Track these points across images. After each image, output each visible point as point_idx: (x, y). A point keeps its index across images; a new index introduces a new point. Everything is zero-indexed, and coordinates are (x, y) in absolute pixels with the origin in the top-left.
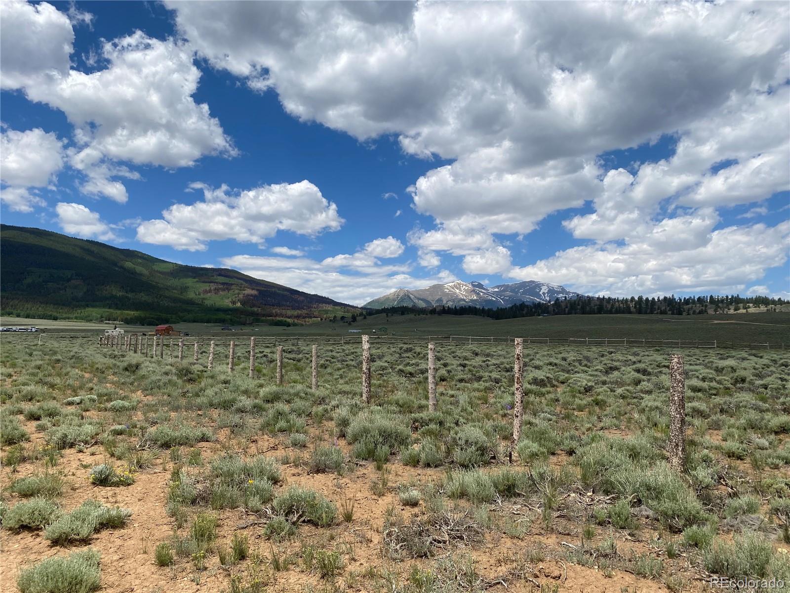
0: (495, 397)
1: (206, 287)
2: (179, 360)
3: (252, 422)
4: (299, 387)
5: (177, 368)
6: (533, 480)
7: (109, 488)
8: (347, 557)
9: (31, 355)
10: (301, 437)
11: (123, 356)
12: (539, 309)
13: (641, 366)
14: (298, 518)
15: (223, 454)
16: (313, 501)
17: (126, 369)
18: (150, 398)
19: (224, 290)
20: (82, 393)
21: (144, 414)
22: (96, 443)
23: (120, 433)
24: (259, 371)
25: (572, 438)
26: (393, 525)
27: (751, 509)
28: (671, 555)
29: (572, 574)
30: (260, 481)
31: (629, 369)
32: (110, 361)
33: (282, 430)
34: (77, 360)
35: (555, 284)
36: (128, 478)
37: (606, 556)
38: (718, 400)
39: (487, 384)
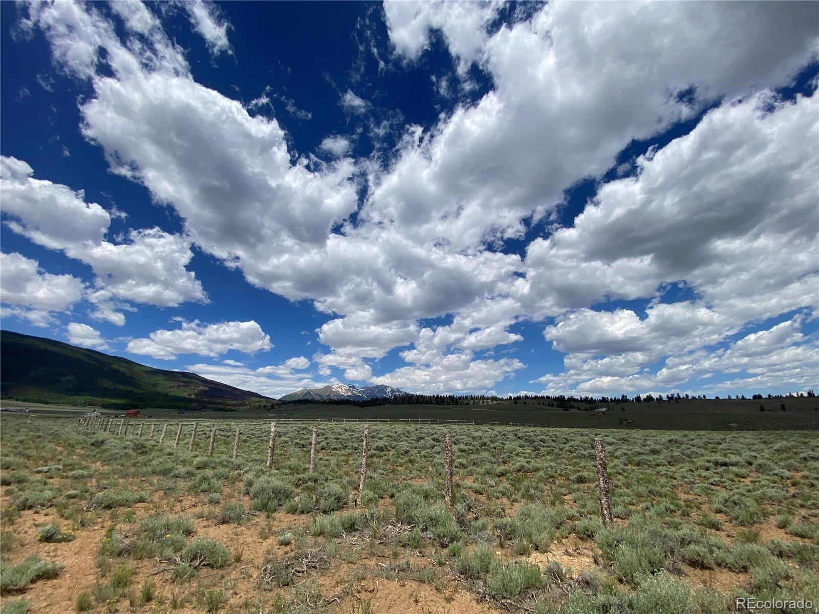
0: (353, 460)
1: (172, 383)
2: (138, 437)
3: (182, 484)
4: (224, 457)
5: (134, 444)
6: (367, 519)
7: (52, 544)
8: (231, 592)
9: (18, 431)
10: (216, 496)
11: (94, 434)
12: (385, 401)
13: (436, 436)
14: (200, 563)
15: (153, 512)
16: (213, 548)
17: (93, 444)
18: (106, 467)
19: (184, 386)
20: (50, 463)
21: (97, 481)
22: (51, 506)
23: (73, 497)
24: (198, 445)
25: (394, 486)
26: (268, 562)
27: (484, 527)
28: (441, 564)
29: (381, 587)
30: (176, 535)
31: (429, 438)
32: (81, 437)
33: (203, 491)
34: (55, 437)
35: (394, 387)
36: (70, 535)
37: (403, 570)
38: (473, 457)
39: (350, 451)
